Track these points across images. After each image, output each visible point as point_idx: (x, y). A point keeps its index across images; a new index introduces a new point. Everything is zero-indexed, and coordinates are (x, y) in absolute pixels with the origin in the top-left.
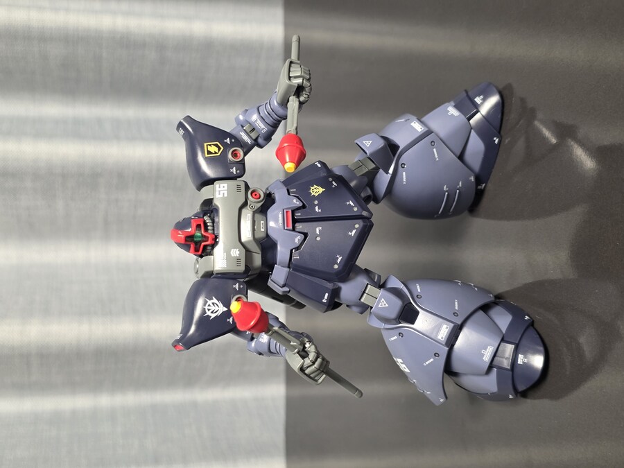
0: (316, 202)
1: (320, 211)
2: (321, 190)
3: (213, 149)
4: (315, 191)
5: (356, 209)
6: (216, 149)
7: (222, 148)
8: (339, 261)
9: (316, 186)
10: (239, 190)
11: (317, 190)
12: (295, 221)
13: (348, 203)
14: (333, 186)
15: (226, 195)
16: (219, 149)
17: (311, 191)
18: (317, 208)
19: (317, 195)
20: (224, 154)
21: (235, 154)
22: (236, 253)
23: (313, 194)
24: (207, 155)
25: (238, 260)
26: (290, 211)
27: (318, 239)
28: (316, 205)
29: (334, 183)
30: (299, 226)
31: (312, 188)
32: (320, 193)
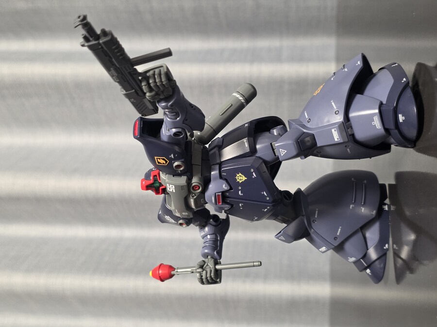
0: (240, 188)
1: (242, 195)
2: (244, 178)
3: (162, 161)
4: (240, 178)
5: (268, 199)
6: (164, 162)
9: (240, 174)
11: (241, 178)
12: (224, 197)
13: (262, 193)
14: (253, 177)
16: (166, 161)
17: (237, 178)
18: (240, 192)
19: (241, 181)
23: (238, 180)
24: (158, 164)
26: (220, 194)
27: (241, 208)
29: (254, 174)
30: (227, 201)
31: (238, 175)
32: (243, 180)
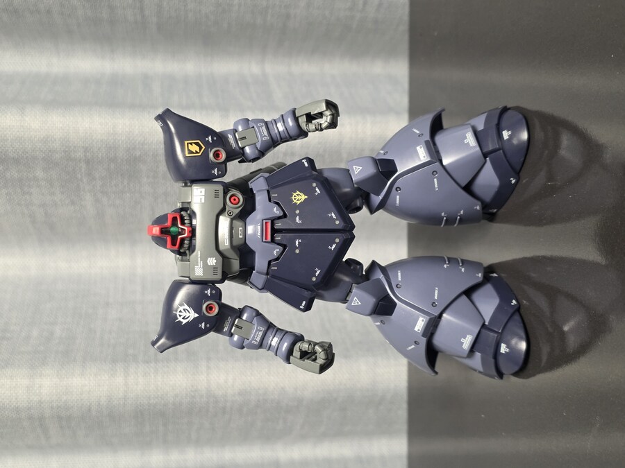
0: (297, 212)
1: (301, 222)
2: (303, 197)
3: (194, 148)
4: (297, 197)
5: (337, 222)
6: (197, 149)
7: (204, 147)
8: (317, 274)
9: (298, 193)
10: (217, 196)
11: (299, 197)
12: (274, 231)
13: (330, 215)
14: (316, 194)
15: (203, 201)
16: (201, 148)
17: (293, 198)
18: (297, 218)
19: (299, 202)
20: (206, 154)
21: (217, 155)
22: (212, 261)
23: (295, 201)
24: (187, 155)
25: (215, 268)
26: (269, 222)
27: (297, 251)
28: (297, 215)
29: (317, 189)
30: (278, 238)
31: (295, 194)
32: (302, 200)
